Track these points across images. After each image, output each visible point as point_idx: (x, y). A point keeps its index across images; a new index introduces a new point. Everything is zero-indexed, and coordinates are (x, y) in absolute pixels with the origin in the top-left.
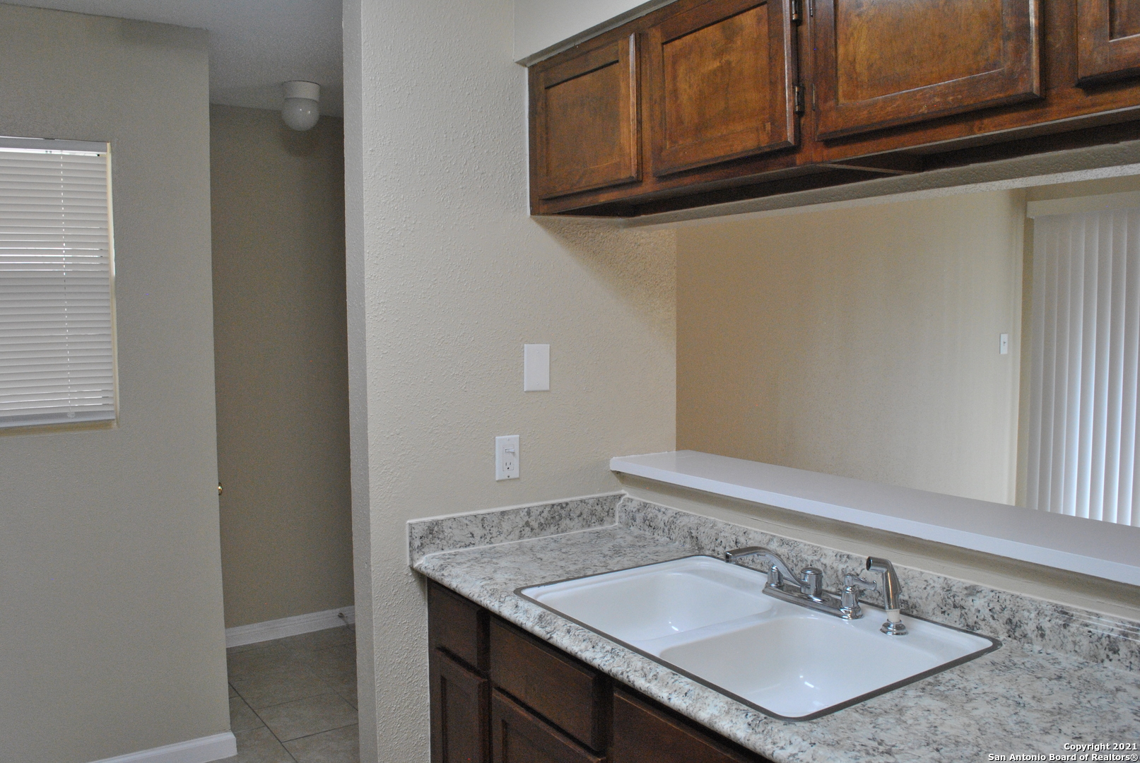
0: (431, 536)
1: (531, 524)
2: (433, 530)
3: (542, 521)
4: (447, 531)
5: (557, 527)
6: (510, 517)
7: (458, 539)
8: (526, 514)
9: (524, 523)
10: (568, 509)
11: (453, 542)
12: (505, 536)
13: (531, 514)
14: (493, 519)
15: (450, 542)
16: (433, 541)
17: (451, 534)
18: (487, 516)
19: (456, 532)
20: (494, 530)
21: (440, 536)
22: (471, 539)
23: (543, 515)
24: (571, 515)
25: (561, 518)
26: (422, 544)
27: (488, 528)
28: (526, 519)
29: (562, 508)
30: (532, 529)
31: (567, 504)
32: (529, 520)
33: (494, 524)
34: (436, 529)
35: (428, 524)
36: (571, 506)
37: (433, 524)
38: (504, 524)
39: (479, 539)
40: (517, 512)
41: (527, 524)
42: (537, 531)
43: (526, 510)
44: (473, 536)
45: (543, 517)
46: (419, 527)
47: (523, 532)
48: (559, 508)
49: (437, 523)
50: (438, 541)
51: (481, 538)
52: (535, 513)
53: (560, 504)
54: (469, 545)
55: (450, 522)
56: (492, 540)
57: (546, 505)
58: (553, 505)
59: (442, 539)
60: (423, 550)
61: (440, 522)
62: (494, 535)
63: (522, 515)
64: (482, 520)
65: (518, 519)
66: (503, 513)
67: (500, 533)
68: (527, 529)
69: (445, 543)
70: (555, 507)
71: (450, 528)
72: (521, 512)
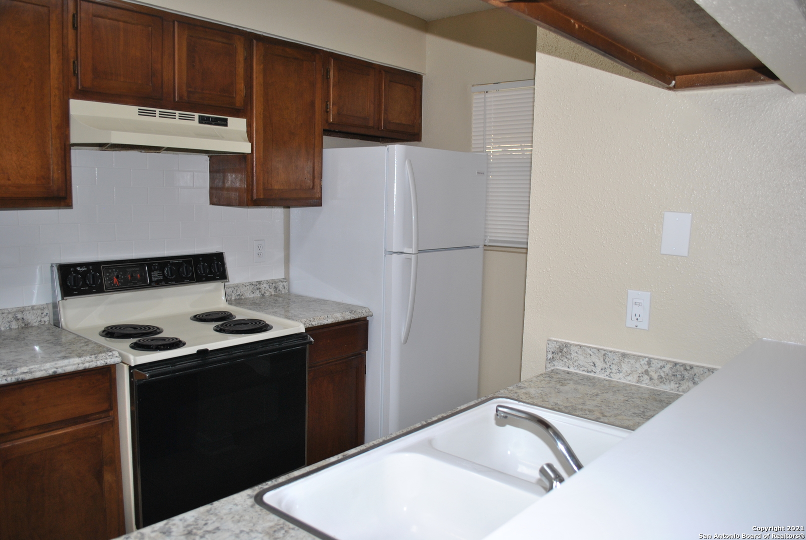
0: (561, 354)
1: (650, 373)
2: (563, 350)
3: (662, 374)
4: (574, 354)
5: (677, 385)
6: (630, 360)
7: (581, 364)
8: (646, 363)
9: (643, 371)
10: (692, 372)
11: (577, 364)
12: (624, 375)
13: (652, 365)
14: (614, 358)
15: (575, 363)
16: (562, 359)
17: (577, 358)
18: (609, 354)
19: (581, 358)
20: (614, 368)
21: (568, 357)
22: (592, 367)
23: (663, 369)
24: (696, 379)
25: (683, 378)
26: (553, 358)
27: (609, 364)
28: (646, 367)
29: (686, 369)
30: (651, 379)
31: (691, 368)
32: (649, 369)
33: (615, 362)
34: (565, 350)
35: (559, 344)
36: (696, 370)
37: (563, 345)
38: (623, 365)
39: (600, 370)
40: (638, 358)
41: (647, 372)
42: (656, 382)
43: (647, 359)
44: (594, 365)
45: (664, 372)
46: (552, 344)
47: (641, 378)
48: (682, 368)
49: (567, 345)
50: (566, 360)
51: (602, 369)
52: (656, 365)
53: (684, 365)
54: (590, 372)
55: (576, 348)
56: (612, 375)
57: (670, 362)
58: (676, 364)
59: (569, 359)
60: (554, 363)
61: (569, 345)
62: (614, 371)
63: (642, 362)
64: (604, 355)
65: (638, 365)
66: (624, 355)
67: (619, 372)
68: (646, 377)
69: (571, 363)
70: (678, 366)
71: (577, 353)
72: (641, 360)
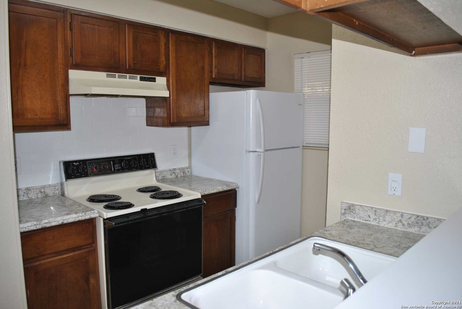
0: (349, 210)
1: (403, 222)
2: (350, 208)
3: (410, 222)
4: (357, 211)
5: (419, 229)
6: (390, 214)
7: (362, 216)
8: (400, 216)
9: (399, 220)
10: (428, 221)
11: (359, 216)
12: (387, 223)
13: (403, 217)
14: (381, 212)
15: (358, 216)
16: (350, 213)
17: (359, 213)
18: (378, 210)
19: (362, 212)
20: (381, 218)
21: (354, 212)
22: (368, 218)
23: (411, 219)
24: (430, 225)
25: (422, 225)
26: (345, 212)
27: (378, 216)
28: (400, 218)
29: (424, 219)
30: (403, 225)
31: (427, 218)
32: (402, 219)
33: (381, 215)
34: (352, 208)
35: (348, 204)
36: (430, 220)
37: (351, 205)
38: (387, 217)
39: (373, 220)
40: (395, 213)
41: (400, 221)
42: (406, 226)
43: (401, 213)
44: (369, 217)
45: (411, 221)
46: (344, 205)
47: (397, 224)
48: (422, 219)
49: (353, 205)
50: (352, 214)
51: (374, 219)
52: (406, 217)
53: (423, 217)
54: (367, 221)
55: (359, 207)
56: (380, 222)
57: (414, 215)
58: (418, 216)
59: (354, 213)
60: (345, 215)
61: (354, 205)
62: (381, 220)
63: (398, 215)
64: (375, 211)
65: (395, 217)
66: (387, 211)
67: (384, 221)
68: (400, 224)
69: (356, 216)
70: (419, 217)
71: (359, 210)
72: (397, 214)
